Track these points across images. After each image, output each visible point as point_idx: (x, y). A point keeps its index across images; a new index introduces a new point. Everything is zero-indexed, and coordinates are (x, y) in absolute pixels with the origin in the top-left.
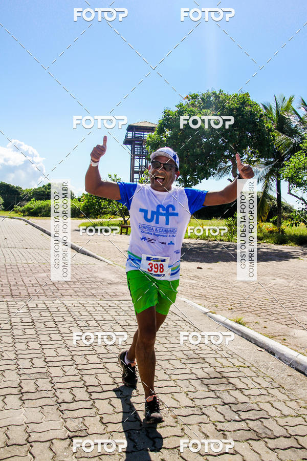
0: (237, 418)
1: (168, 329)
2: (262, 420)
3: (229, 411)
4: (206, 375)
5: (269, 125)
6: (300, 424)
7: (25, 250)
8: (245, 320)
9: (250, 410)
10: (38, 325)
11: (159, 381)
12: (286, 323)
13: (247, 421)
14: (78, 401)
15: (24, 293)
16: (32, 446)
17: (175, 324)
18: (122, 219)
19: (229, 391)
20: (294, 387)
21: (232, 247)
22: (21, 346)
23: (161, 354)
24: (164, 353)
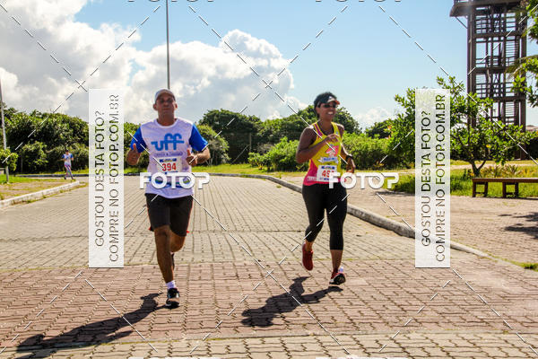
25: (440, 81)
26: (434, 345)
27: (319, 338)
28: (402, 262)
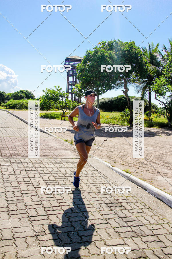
0: (126, 225)
1: (89, 176)
2: (139, 226)
3: (122, 221)
4: (109, 202)
5: (146, 60)
6: (159, 229)
7: (8, 129)
8: (130, 170)
9: (133, 221)
10: (17, 173)
12: (153, 173)
13: (131, 227)
14: (40, 216)
15: (8, 154)
16: (15, 240)
17: (92, 173)
18: (62, 111)
19: (122, 210)
20: (157, 208)
22: (7, 184)
23: (85, 190)
24: (87, 189)
25: (56, 87)
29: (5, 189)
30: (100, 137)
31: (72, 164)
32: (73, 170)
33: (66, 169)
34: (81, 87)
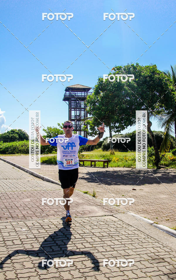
1: (131, 238)
4: (168, 272)
5: (171, 87)
7: (6, 180)
11: (140, 278)
15: (20, 216)
17: (134, 233)
21: (150, 173)
23: (133, 257)
24: (135, 256)
25: (59, 125)
26: (52, 224)
27: (12, 223)
28: (43, 192)
29: (33, 263)
30: (125, 185)
31: (105, 224)
32: (109, 231)
33: (99, 230)
34: (93, 124)
